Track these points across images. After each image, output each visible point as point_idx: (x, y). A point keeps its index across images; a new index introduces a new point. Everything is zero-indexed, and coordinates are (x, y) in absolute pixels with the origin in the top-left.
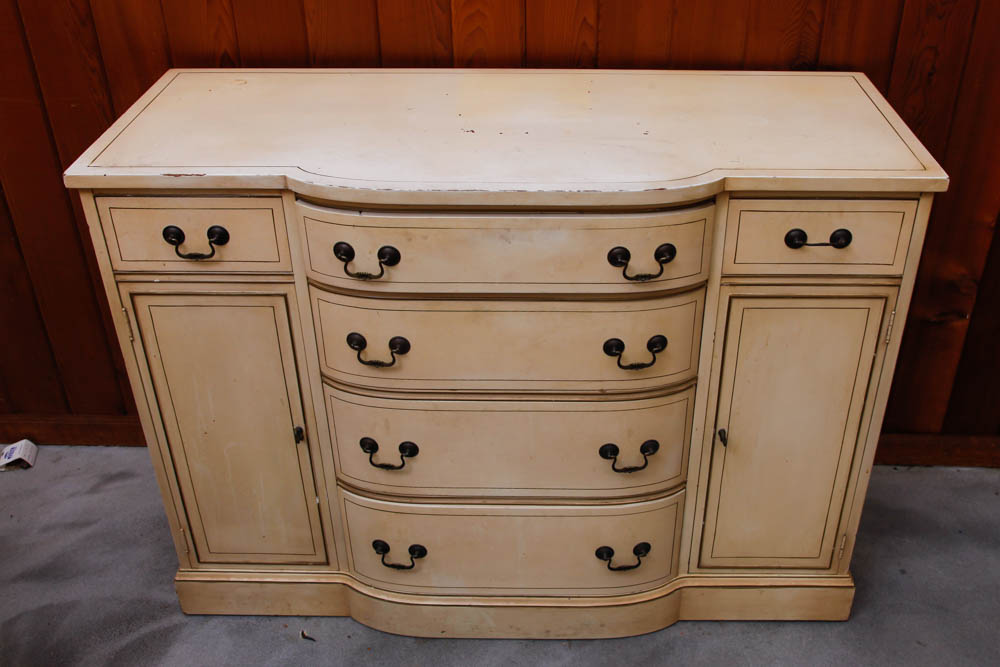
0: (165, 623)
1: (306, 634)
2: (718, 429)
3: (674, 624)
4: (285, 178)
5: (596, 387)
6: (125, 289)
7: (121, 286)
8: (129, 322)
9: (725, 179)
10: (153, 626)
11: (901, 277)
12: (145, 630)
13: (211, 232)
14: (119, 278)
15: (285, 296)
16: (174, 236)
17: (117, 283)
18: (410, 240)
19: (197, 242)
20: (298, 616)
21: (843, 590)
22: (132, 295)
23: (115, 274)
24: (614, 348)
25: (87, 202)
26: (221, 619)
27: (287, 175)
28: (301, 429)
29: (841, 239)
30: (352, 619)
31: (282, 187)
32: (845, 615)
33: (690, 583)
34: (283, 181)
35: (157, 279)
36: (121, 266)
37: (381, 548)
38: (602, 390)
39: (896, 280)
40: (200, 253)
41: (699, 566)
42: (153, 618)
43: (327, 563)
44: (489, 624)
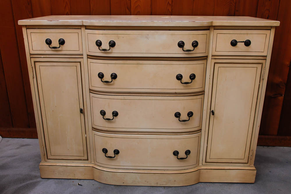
0: (35, 180)
1: (79, 183)
2: (211, 110)
3: (198, 183)
5: (174, 91)
6: (33, 60)
7: (32, 59)
8: (33, 71)
10: (31, 181)
12: (28, 182)
13: (60, 41)
15: (80, 62)
16: (49, 42)
17: (31, 58)
18: (119, 38)
19: (55, 43)
20: (77, 179)
21: (252, 171)
22: (35, 62)
23: (30, 55)
24: (179, 77)
25: (24, 30)
26: (53, 180)
27: (83, 20)
28: (82, 109)
30: (95, 180)
31: (81, 24)
32: (253, 181)
33: (203, 168)
34: (82, 22)
35: (42, 56)
36: (32, 52)
37: (105, 151)
38: (175, 93)
39: (265, 57)
40: (56, 46)
41: (206, 162)
42: (32, 179)
43: (88, 160)
44: (138, 180)
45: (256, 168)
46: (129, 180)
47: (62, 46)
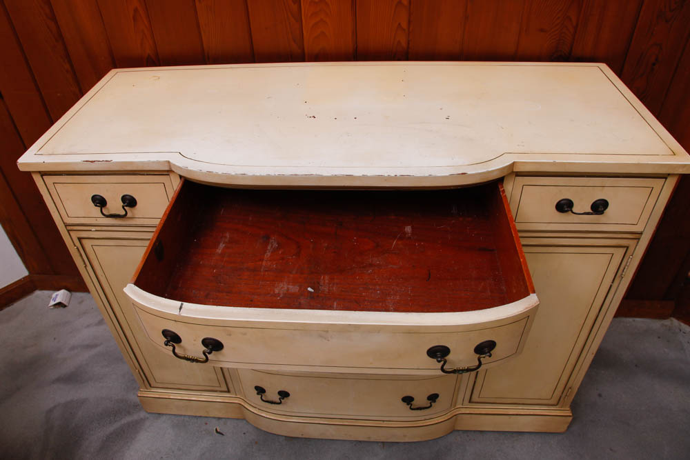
0: (135, 417)
1: (218, 430)
3: (451, 432)
4: (169, 162)
6: (75, 235)
7: (71, 233)
8: (81, 255)
9: (514, 162)
10: (128, 419)
11: (641, 233)
12: (124, 421)
13: (124, 199)
14: (69, 228)
16: (100, 202)
17: (68, 231)
19: (115, 205)
20: (214, 418)
21: (564, 418)
22: (79, 239)
23: (66, 226)
25: (38, 180)
26: (168, 417)
27: (171, 161)
29: (599, 207)
30: (247, 421)
31: (167, 169)
33: (463, 411)
34: (167, 164)
35: (93, 229)
36: (69, 221)
37: (260, 390)
39: (637, 236)
40: (118, 213)
41: (470, 402)
42: (129, 413)
43: (228, 391)
44: (332, 433)
45: (572, 412)
46: (314, 432)
47: (133, 209)
